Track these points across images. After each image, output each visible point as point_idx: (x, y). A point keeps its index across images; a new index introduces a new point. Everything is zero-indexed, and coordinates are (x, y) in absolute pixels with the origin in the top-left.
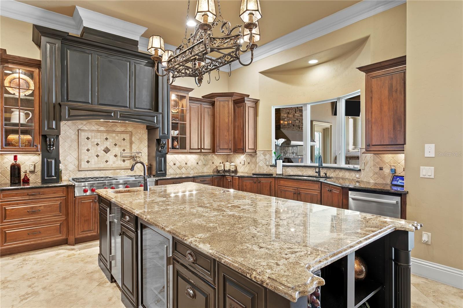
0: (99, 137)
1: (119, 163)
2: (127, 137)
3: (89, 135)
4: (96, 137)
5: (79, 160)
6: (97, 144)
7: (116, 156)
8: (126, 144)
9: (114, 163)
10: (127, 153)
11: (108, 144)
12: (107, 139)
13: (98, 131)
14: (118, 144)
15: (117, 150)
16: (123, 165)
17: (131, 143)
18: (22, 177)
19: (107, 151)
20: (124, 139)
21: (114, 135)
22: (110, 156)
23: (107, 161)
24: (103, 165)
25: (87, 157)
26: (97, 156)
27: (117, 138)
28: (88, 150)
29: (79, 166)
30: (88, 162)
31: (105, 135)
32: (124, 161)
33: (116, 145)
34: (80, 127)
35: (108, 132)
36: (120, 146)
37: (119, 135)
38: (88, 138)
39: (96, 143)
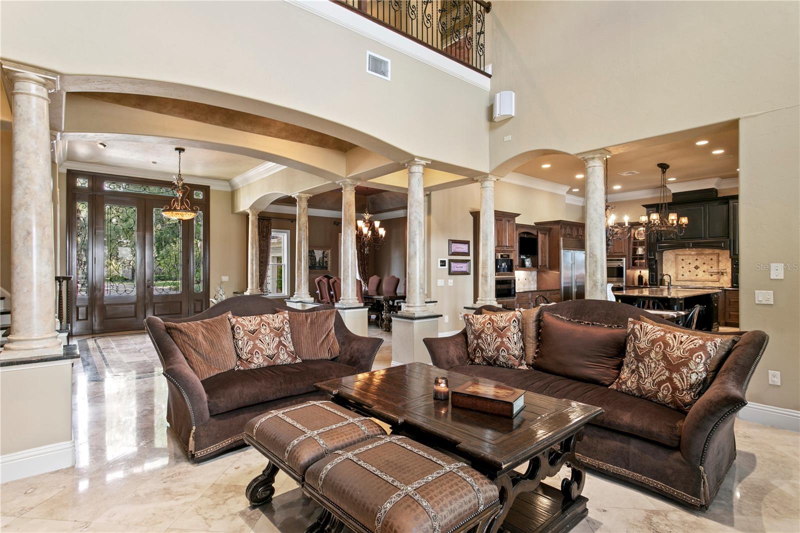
0: (690, 258)
1: (707, 277)
2: (714, 258)
3: (684, 257)
4: (688, 259)
5: (677, 274)
6: (690, 264)
7: (704, 271)
8: (713, 263)
9: (703, 276)
10: (715, 270)
11: (697, 263)
12: (697, 260)
13: (690, 255)
14: (706, 262)
15: (705, 267)
16: (711, 278)
17: (718, 262)
18: (644, 282)
19: (697, 268)
20: (712, 259)
21: (703, 256)
22: (700, 272)
23: (697, 275)
24: (693, 278)
25: (682, 272)
26: (690, 271)
27: (705, 258)
28: (683, 267)
29: (677, 277)
30: (683, 275)
31: (696, 257)
32: (711, 275)
33: (704, 263)
34: (677, 253)
35: (697, 254)
36: (708, 264)
37: (707, 256)
38: (683, 260)
39: (688, 263)
